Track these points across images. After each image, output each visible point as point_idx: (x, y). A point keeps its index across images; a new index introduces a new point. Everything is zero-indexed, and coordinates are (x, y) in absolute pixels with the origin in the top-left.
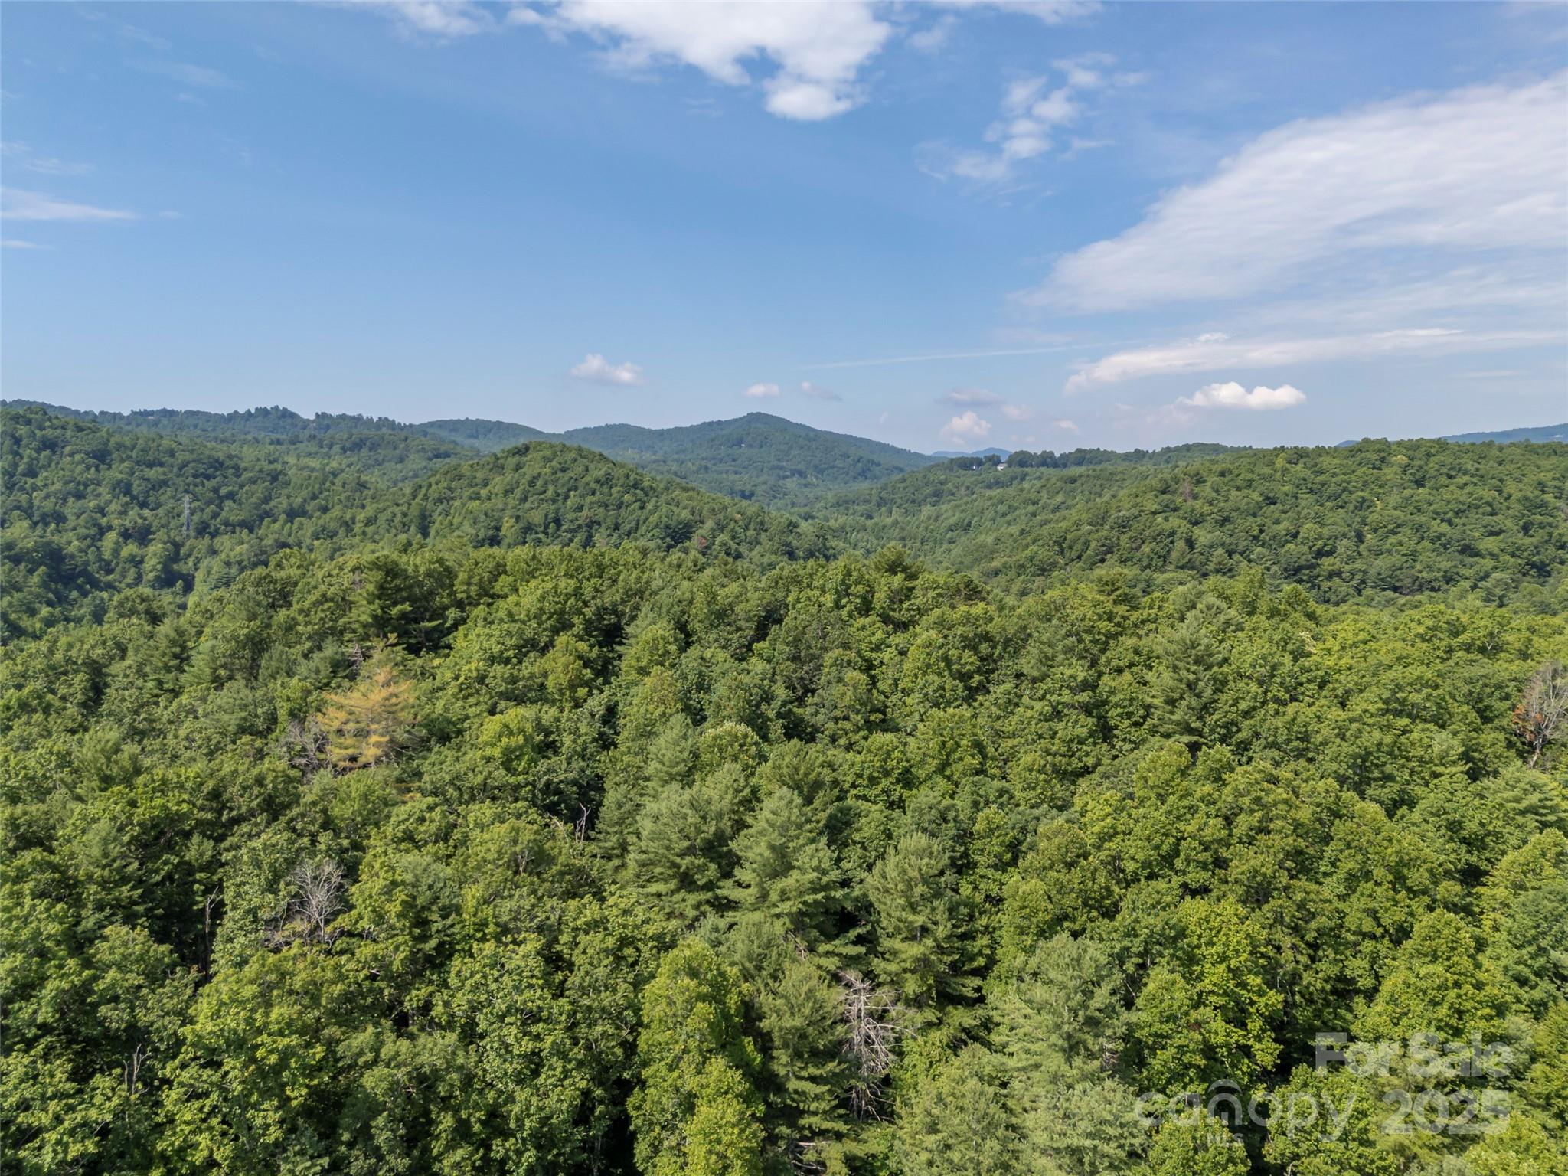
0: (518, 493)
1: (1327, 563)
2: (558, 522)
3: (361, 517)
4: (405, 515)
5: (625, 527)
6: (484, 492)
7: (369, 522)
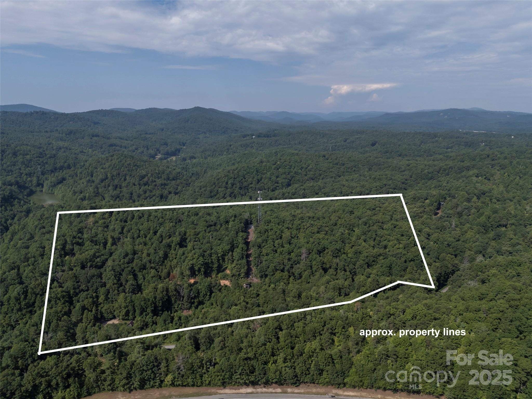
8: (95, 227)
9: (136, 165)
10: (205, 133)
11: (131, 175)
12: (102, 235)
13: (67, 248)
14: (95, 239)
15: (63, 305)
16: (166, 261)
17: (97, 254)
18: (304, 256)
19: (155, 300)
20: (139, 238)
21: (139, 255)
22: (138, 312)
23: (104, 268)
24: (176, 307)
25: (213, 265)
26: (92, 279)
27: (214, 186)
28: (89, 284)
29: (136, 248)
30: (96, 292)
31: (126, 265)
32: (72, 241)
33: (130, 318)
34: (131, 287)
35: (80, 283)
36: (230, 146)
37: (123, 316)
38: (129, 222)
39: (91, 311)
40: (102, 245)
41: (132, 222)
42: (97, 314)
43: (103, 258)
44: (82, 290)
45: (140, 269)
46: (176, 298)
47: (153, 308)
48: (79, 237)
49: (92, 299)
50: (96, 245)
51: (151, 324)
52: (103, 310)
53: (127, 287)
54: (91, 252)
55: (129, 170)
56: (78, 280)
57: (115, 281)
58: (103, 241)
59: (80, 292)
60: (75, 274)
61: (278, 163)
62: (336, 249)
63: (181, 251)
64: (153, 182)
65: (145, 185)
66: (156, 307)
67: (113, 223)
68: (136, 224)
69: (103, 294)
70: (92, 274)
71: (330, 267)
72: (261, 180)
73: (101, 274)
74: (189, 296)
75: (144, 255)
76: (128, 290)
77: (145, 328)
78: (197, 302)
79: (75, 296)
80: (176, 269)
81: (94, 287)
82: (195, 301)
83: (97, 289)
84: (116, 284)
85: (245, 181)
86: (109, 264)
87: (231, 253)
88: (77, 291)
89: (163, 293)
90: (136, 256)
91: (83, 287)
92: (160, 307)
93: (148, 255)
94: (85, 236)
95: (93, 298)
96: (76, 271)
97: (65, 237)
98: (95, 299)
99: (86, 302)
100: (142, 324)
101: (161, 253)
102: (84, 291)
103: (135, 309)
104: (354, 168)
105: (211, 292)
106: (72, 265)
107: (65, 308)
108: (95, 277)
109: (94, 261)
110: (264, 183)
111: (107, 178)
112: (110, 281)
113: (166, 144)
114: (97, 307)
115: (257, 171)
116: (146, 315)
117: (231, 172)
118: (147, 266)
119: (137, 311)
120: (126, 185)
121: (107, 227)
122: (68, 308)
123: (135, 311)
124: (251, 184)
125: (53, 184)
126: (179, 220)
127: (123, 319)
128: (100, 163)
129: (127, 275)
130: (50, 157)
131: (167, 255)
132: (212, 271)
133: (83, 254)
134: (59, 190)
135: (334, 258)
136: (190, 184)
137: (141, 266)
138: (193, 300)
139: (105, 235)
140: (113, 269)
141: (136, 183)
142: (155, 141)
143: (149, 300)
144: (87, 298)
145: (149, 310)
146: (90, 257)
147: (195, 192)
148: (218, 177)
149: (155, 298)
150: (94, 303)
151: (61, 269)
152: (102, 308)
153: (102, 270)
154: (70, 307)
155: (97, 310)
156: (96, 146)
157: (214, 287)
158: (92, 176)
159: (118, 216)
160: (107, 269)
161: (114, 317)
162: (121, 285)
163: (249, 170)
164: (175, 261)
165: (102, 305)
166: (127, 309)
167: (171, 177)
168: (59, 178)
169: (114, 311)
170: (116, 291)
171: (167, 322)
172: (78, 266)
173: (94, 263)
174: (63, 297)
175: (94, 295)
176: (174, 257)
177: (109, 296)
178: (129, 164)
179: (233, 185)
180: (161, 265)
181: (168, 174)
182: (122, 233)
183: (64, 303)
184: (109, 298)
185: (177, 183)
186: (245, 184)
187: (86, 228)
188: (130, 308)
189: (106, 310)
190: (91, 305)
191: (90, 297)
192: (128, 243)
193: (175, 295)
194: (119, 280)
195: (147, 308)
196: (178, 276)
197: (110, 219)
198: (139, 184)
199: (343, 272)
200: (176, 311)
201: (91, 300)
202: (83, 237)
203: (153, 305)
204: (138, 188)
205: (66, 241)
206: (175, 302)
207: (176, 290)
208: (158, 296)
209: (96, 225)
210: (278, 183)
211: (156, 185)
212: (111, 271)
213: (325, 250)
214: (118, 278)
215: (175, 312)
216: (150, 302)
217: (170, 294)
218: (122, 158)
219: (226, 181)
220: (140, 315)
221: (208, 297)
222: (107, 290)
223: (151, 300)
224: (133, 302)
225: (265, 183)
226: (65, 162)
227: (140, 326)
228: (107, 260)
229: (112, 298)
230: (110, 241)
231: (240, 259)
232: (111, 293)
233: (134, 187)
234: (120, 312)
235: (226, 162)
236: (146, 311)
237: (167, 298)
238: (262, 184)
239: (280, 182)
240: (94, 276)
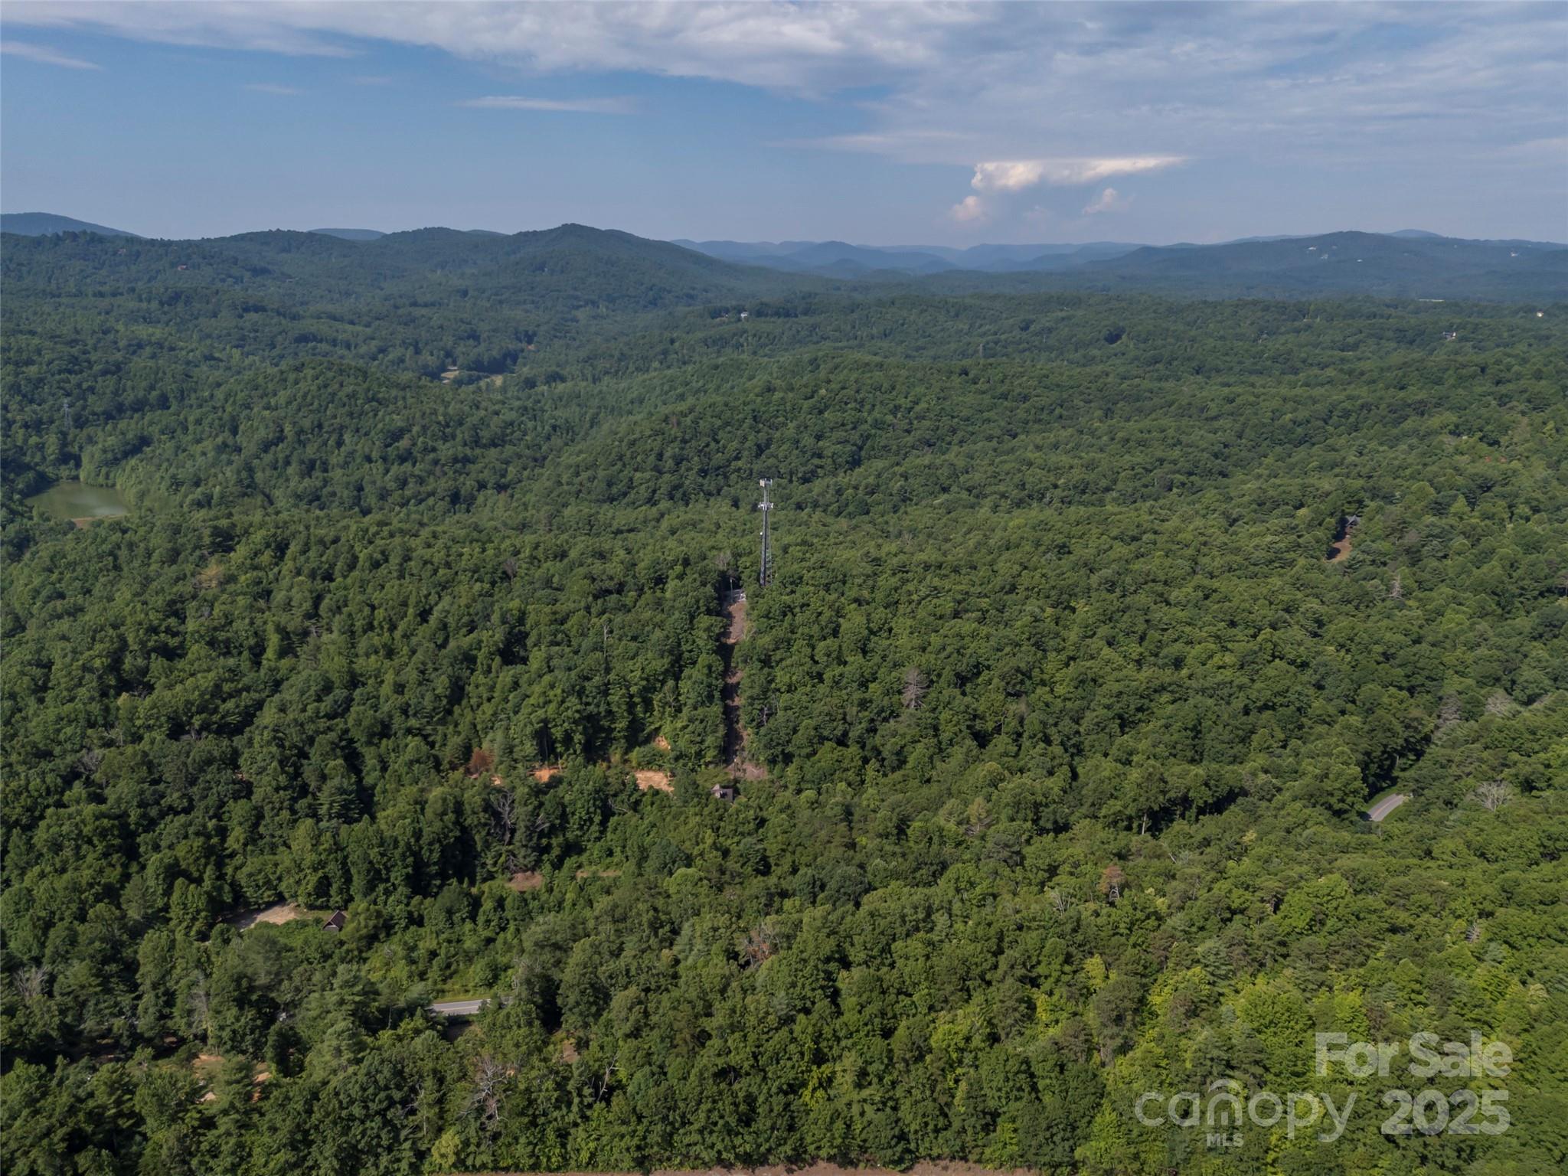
0: (295, 405)
1: (735, 464)
2: (320, 426)
3: (191, 419)
4: (220, 419)
5: (363, 431)
6: (273, 402)
7: (198, 422)
8: (225, 596)
9: (373, 399)
10: (593, 303)
11: (357, 431)
12: (247, 621)
13: (127, 666)
14: (222, 636)
15: (104, 862)
16: (457, 710)
17: (227, 687)
18: (910, 694)
19: (418, 840)
20: (370, 634)
21: (369, 688)
22: (358, 882)
23: (246, 735)
24: (489, 862)
25: (613, 721)
26: (202, 770)
27: (619, 465)
28: (195, 789)
29: (360, 665)
30: (218, 816)
31: (323, 724)
32: (143, 644)
33: (331, 903)
34: (338, 798)
35: (162, 786)
36: (672, 341)
37: (309, 895)
38: (339, 579)
39: (199, 881)
40: (246, 654)
41: (349, 581)
42: (220, 889)
43: (246, 699)
44: (171, 808)
45: (371, 735)
46: (488, 834)
47: (410, 870)
48: (168, 630)
49: (202, 839)
50: (227, 653)
51: (403, 923)
52: (242, 877)
53: (324, 797)
54: (205, 681)
55: (351, 414)
56: (156, 776)
57: (283, 779)
58: (252, 641)
59: (162, 815)
60: (145, 754)
61: (823, 392)
62: (1018, 670)
63: (507, 675)
64: (427, 450)
65: (403, 460)
66: (419, 865)
67: (285, 583)
68: (363, 586)
69: (241, 824)
70: (204, 755)
71: (998, 729)
72: (768, 446)
73: (236, 754)
74: (531, 828)
75: (386, 689)
76: (325, 807)
77: (382, 936)
78: (559, 845)
79: (146, 831)
80: (490, 735)
81: (212, 800)
82: (554, 842)
83: (222, 804)
84: (285, 789)
85: (718, 451)
86: (266, 721)
87: (671, 683)
88: (153, 812)
89: (446, 818)
90: (358, 691)
91: (173, 798)
92: (435, 864)
93: (399, 689)
94: (191, 625)
95: (209, 837)
96: (152, 742)
97: (123, 629)
98: (215, 840)
99: (181, 850)
100: (371, 923)
101: (441, 683)
102: (177, 813)
103: (348, 871)
104: (1058, 411)
105: (607, 813)
106: (138, 723)
107: (108, 870)
108: (214, 767)
109: (215, 711)
110: (776, 457)
111: (281, 439)
112: (266, 779)
113: (474, 336)
114: (220, 865)
115: (755, 418)
116: (388, 893)
117: (674, 420)
118: (395, 727)
119: (355, 877)
120: (341, 460)
121: (267, 594)
122: (119, 869)
123: (348, 880)
124: (737, 458)
125: (110, 456)
126: (504, 572)
127: (311, 907)
128: (260, 392)
129: (325, 756)
130: (105, 373)
131: (462, 689)
132: (609, 740)
133: (179, 687)
134: (130, 476)
135: (1010, 699)
136: (545, 458)
137: (373, 725)
138: (544, 841)
139: (258, 622)
140: (275, 738)
141: (375, 455)
142: (441, 327)
143: (396, 842)
144: (186, 837)
145: (397, 875)
146: (202, 695)
147: (560, 483)
148: (632, 437)
149: (418, 834)
150: (209, 852)
151: (102, 738)
152: (237, 869)
153: (239, 741)
154: (125, 866)
155: (221, 877)
156: (255, 339)
157: (615, 795)
158: (234, 431)
159: (302, 559)
160: (257, 739)
161: (280, 900)
162: (304, 791)
163: (729, 413)
164: (488, 708)
165: (239, 859)
166: (320, 873)
167: (485, 435)
168: (130, 436)
169: (280, 879)
170: (285, 814)
171: (456, 917)
172: (161, 726)
173: (215, 718)
174: (103, 834)
175: (211, 824)
176: (485, 696)
177: (261, 829)
178: (352, 396)
179: (679, 461)
180: (443, 722)
181: (475, 428)
182: (313, 614)
183: (106, 855)
184: (261, 837)
185: (504, 456)
186: (718, 459)
187: (194, 597)
188: (332, 868)
189: (250, 875)
190: (198, 859)
191: (197, 834)
192: (332, 648)
193: (486, 825)
194: (297, 774)
195: (388, 870)
196: (496, 759)
197: (276, 570)
198: (384, 459)
199: (1042, 745)
200: (491, 877)
201: (198, 842)
202: (182, 628)
203: (410, 860)
204: (381, 469)
205: (124, 645)
206: (487, 846)
207: (488, 807)
208: (426, 830)
209: (231, 587)
210: (820, 456)
211: (436, 462)
212: (269, 743)
213: (979, 674)
214: (291, 770)
215: (484, 880)
216: (400, 850)
217: (469, 821)
218: (330, 374)
219: (656, 450)
220: (365, 895)
221: (595, 828)
222: (255, 808)
223: (402, 843)
224: (342, 850)
225: (781, 455)
226: (152, 388)
227: (364, 932)
228: (259, 705)
229: (273, 836)
230: (273, 641)
231: (703, 703)
232: (267, 820)
233: (367, 466)
234: (298, 882)
235: (658, 391)
236: (388, 880)
237: (458, 834)
238: (771, 461)
239: (827, 453)
240: (209, 762)
